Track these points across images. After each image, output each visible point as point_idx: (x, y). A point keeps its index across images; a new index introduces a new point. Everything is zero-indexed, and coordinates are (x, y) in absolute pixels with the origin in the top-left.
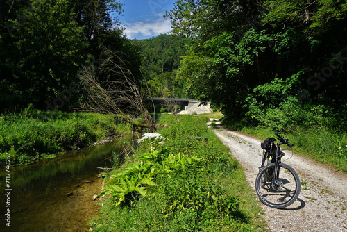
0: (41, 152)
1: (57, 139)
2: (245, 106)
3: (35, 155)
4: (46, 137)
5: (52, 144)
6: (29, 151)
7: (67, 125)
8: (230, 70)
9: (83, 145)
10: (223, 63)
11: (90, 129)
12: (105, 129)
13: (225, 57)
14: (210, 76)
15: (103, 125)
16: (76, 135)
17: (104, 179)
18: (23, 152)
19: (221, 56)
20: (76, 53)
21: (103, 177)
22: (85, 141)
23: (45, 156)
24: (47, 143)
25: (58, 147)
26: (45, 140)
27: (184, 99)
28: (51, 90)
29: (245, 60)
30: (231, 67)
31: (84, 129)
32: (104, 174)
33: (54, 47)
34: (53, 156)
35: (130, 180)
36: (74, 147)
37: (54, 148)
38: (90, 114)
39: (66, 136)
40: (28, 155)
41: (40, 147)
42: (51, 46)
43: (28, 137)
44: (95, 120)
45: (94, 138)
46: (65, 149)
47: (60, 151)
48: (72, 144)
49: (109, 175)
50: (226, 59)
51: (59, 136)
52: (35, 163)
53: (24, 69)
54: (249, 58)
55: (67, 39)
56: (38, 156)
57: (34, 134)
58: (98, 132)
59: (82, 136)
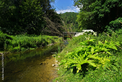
0: (29, 47)
1: (35, 43)
2: (105, 30)
3: (27, 48)
4: (31, 42)
5: (33, 45)
6: (25, 47)
7: (38, 38)
8: (100, 15)
9: (44, 45)
10: (97, 13)
11: (46, 40)
12: (51, 40)
13: (98, 10)
14: (91, 19)
15: (50, 39)
16: (41, 42)
17: (55, 57)
18: (23, 47)
19: (96, 10)
20: (40, 16)
21: (55, 56)
22: (45, 44)
23: (31, 49)
24: (32, 44)
25: (35, 46)
26: (31, 43)
27: (75, 33)
28: (33, 28)
29: (107, 11)
30: (101, 14)
31: (44, 40)
32: (54, 55)
33: (33, 14)
34: (34, 49)
35: (79, 55)
36: (41, 46)
37: (34, 46)
38: (46, 36)
39: (38, 42)
40: (25, 48)
41: (29, 45)
42: (32, 13)
43: (25, 42)
44: (47, 37)
45: (48, 43)
46: (38, 46)
47: (36, 47)
48: (40, 45)
49: (57, 55)
50: (98, 11)
51: (36, 42)
52: (27, 51)
53: (24, 22)
54: (108, 10)
55: (37, 11)
56: (28, 49)
57: (27, 41)
58: (49, 41)
59: (44, 42)
